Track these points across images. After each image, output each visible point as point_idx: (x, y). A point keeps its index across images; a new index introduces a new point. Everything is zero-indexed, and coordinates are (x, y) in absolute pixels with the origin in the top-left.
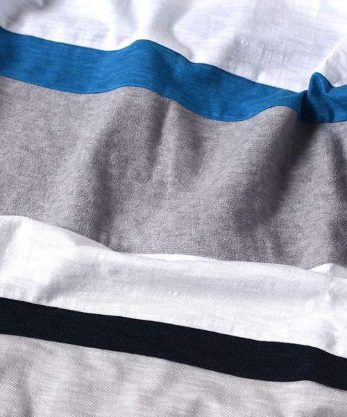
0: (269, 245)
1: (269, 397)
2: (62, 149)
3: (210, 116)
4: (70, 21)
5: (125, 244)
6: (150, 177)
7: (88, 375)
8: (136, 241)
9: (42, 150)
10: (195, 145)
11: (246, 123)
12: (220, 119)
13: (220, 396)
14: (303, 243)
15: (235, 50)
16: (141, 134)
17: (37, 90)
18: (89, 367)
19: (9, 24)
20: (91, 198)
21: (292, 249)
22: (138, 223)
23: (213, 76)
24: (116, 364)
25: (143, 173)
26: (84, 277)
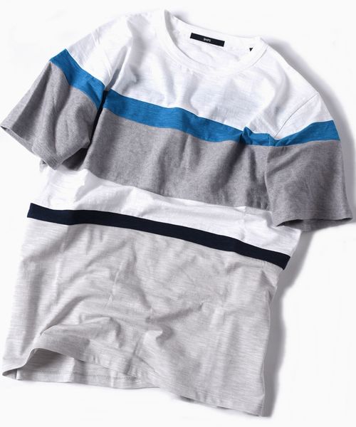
0: (223, 197)
1: (220, 256)
2: (146, 152)
3: (204, 139)
4: (149, 92)
5: (170, 194)
6: (179, 166)
7: (156, 245)
8: (174, 193)
9: (138, 153)
10: (198, 152)
11: (218, 144)
12: (208, 140)
13: (203, 255)
14: (236, 196)
15: (215, 112)
16: (177, 148)
17: (135, 123)
18: (157, 242)
19: (123, 93)
20: (158, 176)
21: (232, 198)
22: (175, 185)
23: (207, 122)
24: (167, 241)
25: (177, 164)
26: (156, 209)
